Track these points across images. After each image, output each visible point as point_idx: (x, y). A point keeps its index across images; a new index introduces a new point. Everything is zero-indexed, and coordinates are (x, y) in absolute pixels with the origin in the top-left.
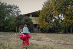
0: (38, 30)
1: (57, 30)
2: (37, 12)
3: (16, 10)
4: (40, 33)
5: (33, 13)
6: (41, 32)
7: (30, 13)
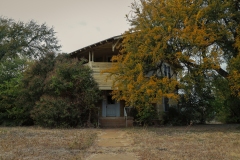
0: (122, 114)
1: (199, 110)
2: (111, 40)
3: (43, 43)
4: (130, 126)
5: (98, 44)
6: (132, 121)
7: (88, 48)
